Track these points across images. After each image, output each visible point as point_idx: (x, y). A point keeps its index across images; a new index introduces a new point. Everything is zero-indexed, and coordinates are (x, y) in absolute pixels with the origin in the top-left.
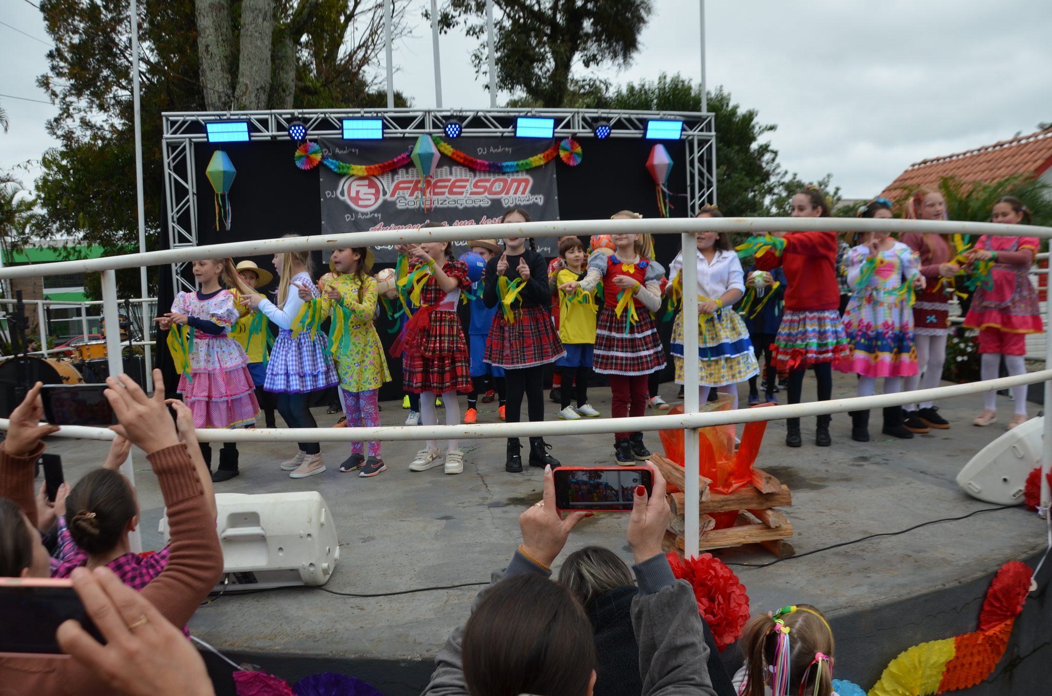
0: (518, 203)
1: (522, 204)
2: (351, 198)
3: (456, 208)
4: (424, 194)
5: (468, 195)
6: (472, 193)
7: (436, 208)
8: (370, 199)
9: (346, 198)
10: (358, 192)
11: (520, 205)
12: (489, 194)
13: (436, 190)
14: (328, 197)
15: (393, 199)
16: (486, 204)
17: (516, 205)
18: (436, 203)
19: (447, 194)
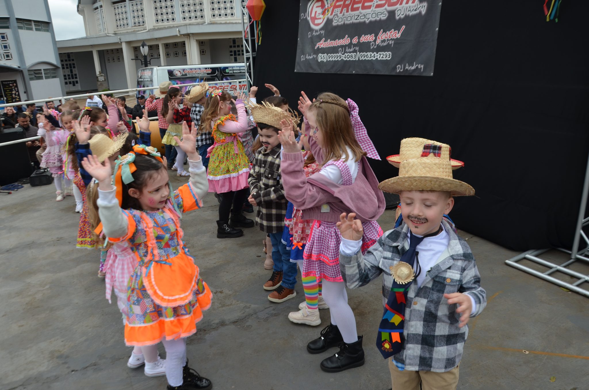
0: (408, 14)
1: (411, 14)
2: (311, 18)
3: (365, 22)
4: (347, 11)
5: (374, 9)
6: (378, 6)
7: (353, 22)
8: (320, 19)
9: (309, 19)
10: (316, 12)
11: (409, 15)
12: (389, 6)
13: (355, 6)
14: (302, 18)
15: (331, 17)
16: (384, 17)
17: (406, 15)
18: (353, 17)
19: (360, 8)
